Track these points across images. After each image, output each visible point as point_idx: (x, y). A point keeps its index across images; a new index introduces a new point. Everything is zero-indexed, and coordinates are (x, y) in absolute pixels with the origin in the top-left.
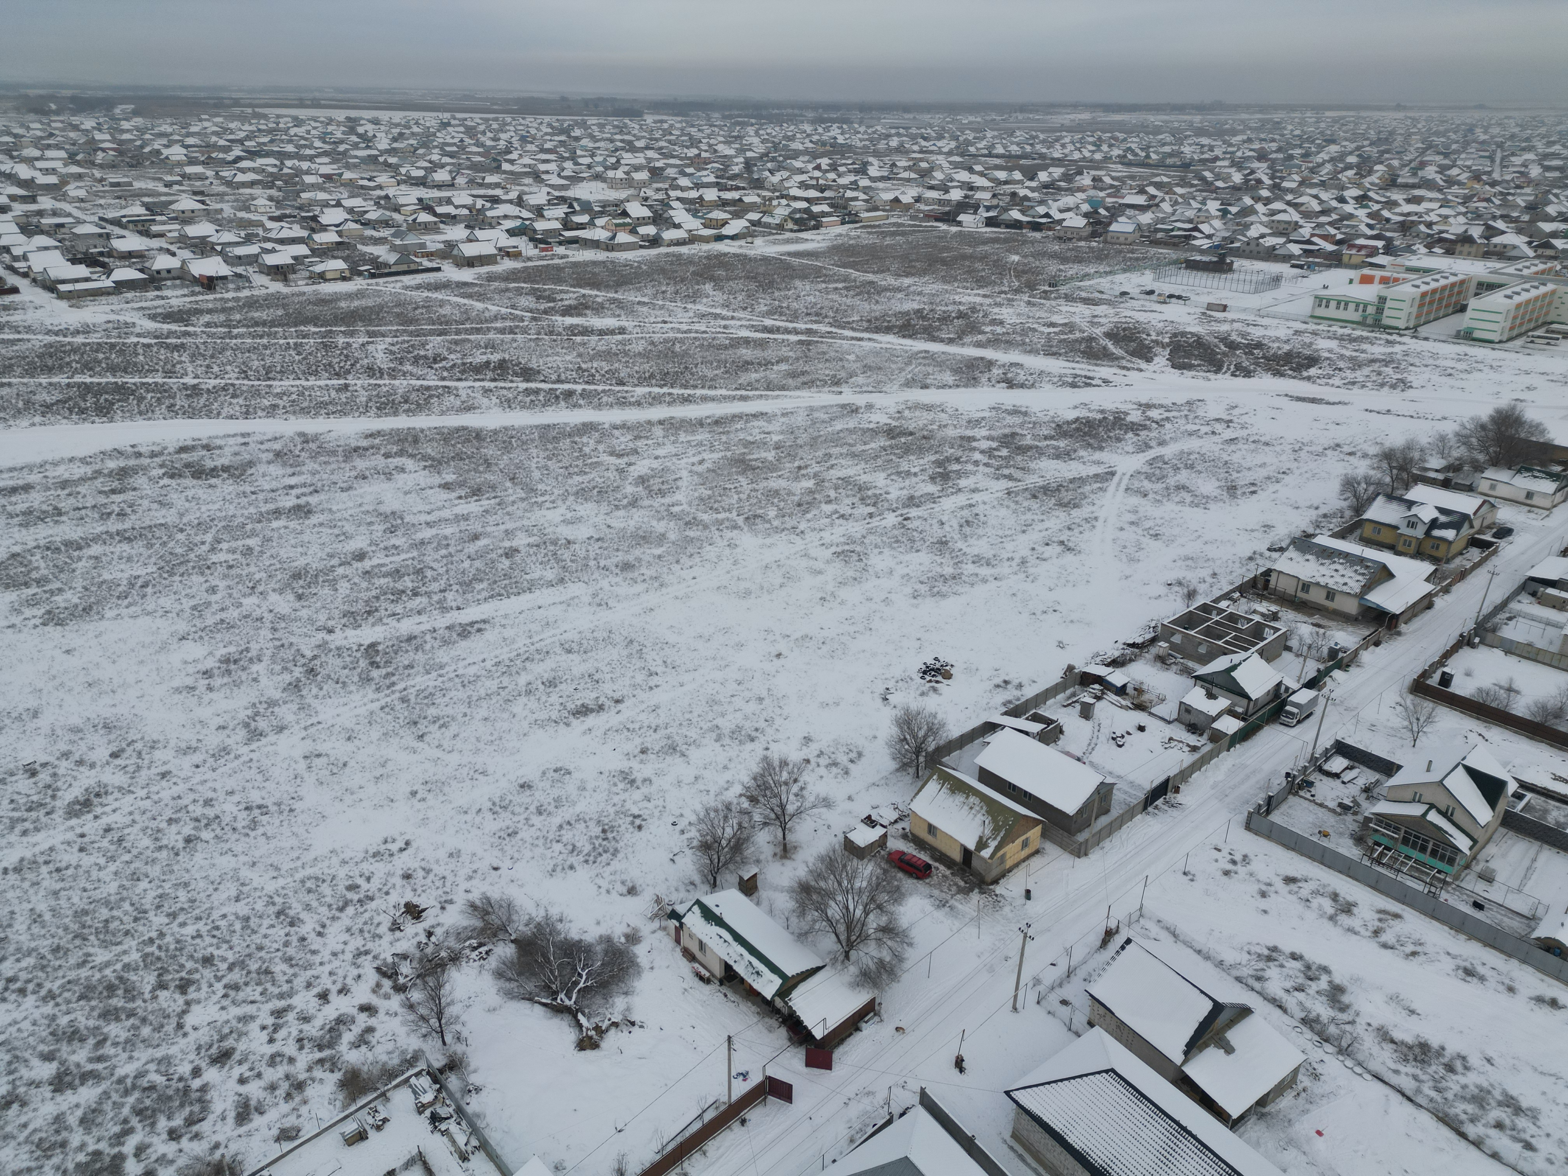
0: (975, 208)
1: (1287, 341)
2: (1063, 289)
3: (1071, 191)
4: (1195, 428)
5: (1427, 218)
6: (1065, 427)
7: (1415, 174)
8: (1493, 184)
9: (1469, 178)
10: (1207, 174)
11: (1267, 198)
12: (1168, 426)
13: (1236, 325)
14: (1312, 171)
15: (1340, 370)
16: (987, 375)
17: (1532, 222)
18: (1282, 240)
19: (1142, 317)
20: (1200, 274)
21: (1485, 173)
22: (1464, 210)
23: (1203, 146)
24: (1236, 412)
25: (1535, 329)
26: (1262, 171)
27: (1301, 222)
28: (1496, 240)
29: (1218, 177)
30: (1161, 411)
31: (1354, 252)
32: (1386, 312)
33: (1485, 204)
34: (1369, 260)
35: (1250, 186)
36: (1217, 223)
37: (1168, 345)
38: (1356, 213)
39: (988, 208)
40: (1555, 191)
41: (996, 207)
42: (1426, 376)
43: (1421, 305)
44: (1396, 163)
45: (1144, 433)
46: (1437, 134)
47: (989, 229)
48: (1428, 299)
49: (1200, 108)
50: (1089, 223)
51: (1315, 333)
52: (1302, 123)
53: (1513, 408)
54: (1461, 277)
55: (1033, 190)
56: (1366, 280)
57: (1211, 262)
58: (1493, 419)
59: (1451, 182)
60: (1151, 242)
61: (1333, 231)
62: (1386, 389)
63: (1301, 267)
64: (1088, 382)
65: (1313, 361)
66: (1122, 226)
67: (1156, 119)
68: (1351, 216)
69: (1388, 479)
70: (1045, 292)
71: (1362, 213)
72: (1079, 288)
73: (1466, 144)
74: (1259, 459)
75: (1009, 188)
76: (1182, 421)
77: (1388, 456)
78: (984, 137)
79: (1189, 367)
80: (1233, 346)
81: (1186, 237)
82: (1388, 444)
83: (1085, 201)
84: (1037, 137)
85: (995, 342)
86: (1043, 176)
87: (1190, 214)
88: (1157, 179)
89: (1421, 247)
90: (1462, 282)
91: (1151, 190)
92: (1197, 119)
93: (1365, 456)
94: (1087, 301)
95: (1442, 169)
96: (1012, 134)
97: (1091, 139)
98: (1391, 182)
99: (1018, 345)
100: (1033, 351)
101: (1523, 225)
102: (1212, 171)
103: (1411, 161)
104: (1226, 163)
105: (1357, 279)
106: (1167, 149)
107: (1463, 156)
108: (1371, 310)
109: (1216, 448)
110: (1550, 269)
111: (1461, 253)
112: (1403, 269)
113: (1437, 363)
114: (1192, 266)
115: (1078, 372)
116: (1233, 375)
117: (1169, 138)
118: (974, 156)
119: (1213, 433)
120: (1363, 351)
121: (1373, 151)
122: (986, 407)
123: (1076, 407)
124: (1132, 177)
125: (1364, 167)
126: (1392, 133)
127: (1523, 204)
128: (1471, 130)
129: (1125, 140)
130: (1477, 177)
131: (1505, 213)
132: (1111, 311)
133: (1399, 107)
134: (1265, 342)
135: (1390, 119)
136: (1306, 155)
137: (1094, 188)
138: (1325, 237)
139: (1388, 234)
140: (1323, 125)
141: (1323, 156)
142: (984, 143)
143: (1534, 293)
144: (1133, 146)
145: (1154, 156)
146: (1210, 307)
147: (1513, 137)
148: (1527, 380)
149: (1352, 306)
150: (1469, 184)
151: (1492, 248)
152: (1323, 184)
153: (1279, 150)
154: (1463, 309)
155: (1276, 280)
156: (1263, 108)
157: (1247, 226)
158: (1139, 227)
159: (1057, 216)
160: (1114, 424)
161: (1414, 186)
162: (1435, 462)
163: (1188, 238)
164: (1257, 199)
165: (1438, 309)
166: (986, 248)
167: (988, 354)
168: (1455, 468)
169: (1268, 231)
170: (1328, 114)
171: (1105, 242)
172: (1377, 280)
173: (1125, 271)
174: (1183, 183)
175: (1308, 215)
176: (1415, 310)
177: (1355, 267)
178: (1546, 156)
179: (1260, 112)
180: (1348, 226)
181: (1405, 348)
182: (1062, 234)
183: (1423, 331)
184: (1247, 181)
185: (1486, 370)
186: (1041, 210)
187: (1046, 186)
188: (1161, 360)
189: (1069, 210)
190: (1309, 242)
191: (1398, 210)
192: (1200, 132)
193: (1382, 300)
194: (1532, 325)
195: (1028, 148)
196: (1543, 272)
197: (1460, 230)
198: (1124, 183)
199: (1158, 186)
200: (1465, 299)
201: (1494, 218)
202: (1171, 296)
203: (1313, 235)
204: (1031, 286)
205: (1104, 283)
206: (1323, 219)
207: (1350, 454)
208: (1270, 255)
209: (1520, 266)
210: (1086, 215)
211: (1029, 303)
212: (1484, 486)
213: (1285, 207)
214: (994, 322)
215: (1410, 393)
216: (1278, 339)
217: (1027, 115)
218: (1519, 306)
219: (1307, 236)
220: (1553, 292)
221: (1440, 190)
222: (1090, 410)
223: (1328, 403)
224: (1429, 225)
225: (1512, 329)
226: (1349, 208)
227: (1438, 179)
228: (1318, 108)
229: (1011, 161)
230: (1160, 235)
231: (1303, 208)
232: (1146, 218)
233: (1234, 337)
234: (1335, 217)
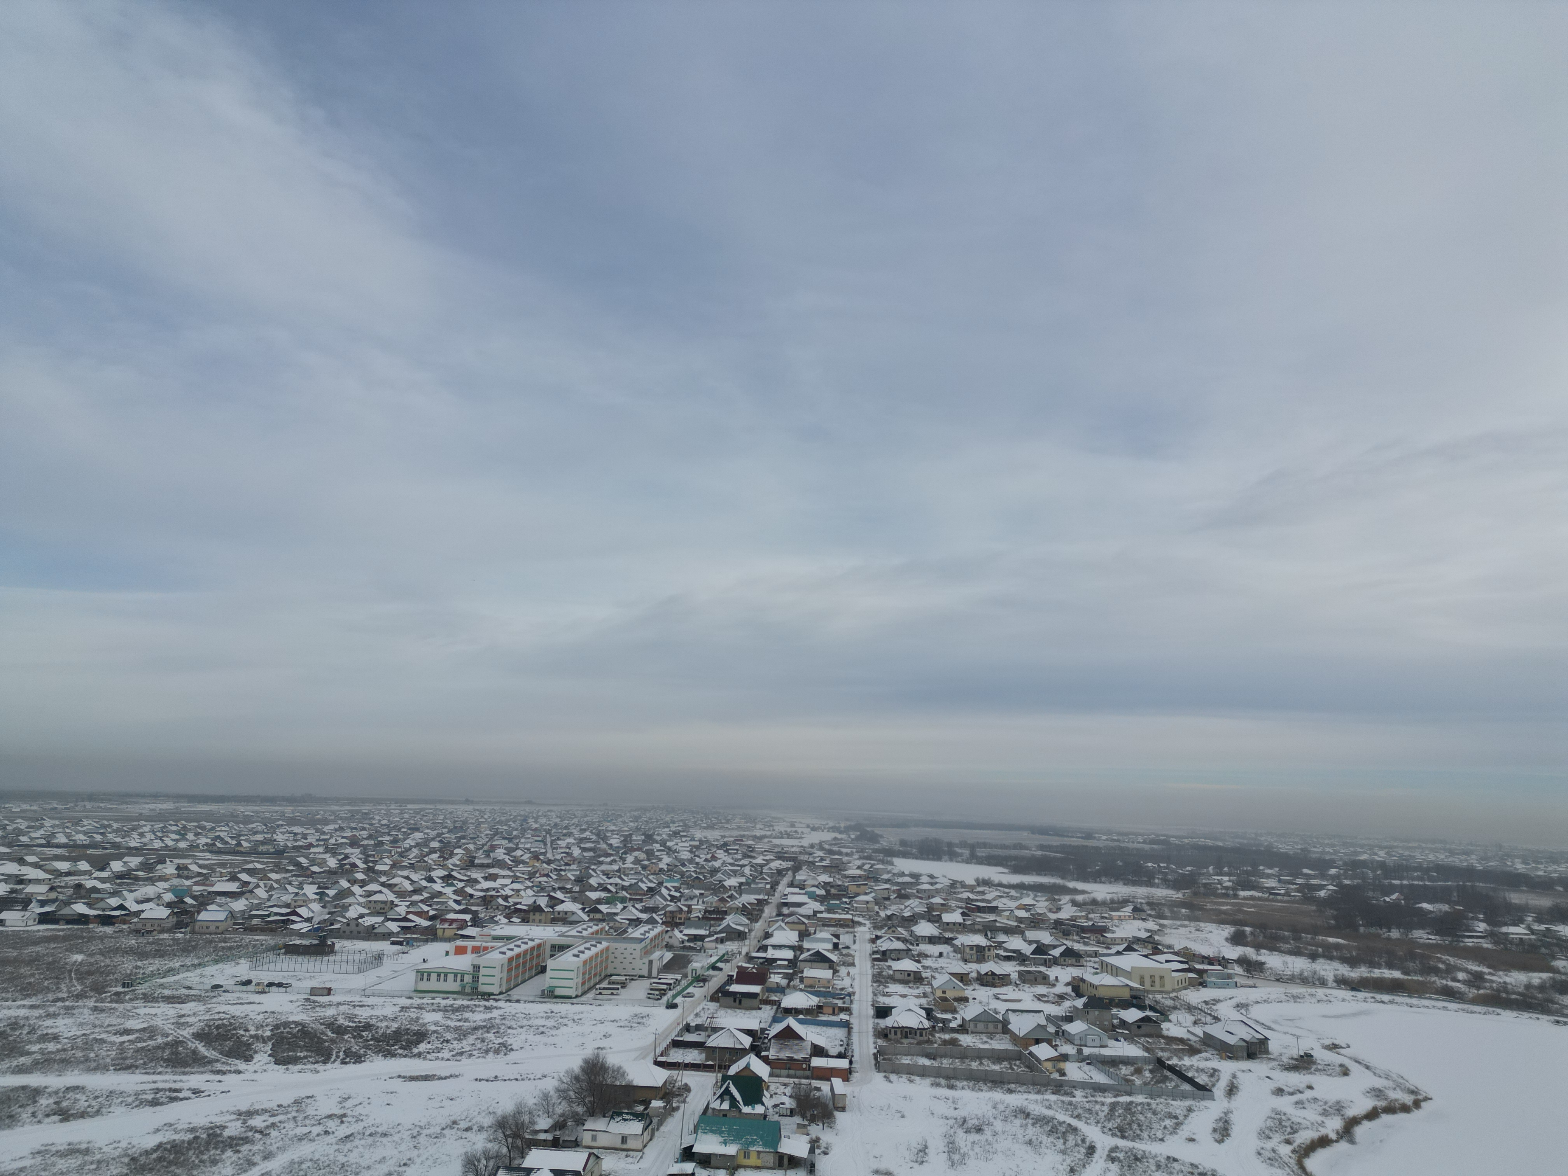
0: (25, 903)
1: (395, 1019)
2: (141, 989)
3: (152, 881)
4: (306, 1130)
5: (503, 893)
6: (143, 1159)
7: (488, 856)
8: (549, 862)
9: (530, 858)
10: (302, 860)
11: (363, 881)
12: (274, 1133)
13: (341, 1008)
14: (401, 855)
15: (448, 1041)
16: (30, 1109)
17: (582, 892)
18: (380, 919)
19: (237, 1011)
20: (300, 958)
21: (542, 854)
22: (531, 884)
23: (296, 834)
24: (349, 1104)
25: (600, 982)
26: (355, 856)
27: (396, 901)
28: (559, 908)
29: (313, 862)
30: (265, 1117)
31: (446, 926)
32: (482, 980)
33: (545, 879)
34: (460, 932)
35: (346, 870)
36: (316, 907)
37: (269, 1038)
38: (443, 890)
39: (43, 903)
40: (593, 867)
41: (53, 901)
42: (523, 1037)
43: (510, 970)
44: (471, 847)
45: (245, 1148)
46: (500, 823)
47: (42, 927)
48: (514, 964)
49: (291, 800)
50: (173, 914)
51: (420, 1008)
52: (388, 814)
53: (597, 1056)
54: (537, 942)
55: (103, 880)
56: (461, 951)
57: (312, 945)
58: (583, 1069)
59: (517, 861)
60: (246, 929)
61: (426, 908)
62: (491, 1054)
63: (400, 943)
64: (174, 1096)
65: (421, 1036)
66: (213, 914)
67: (246, 810)
68: (440, 894)
69: (505, 1150)
70: (117, 994)
71: (449, 891)
72: (162, 986)
73: (523, 831)
74: (378, 1153)
75: (72, 880)
76: (291, 1125)
77: (502, 1124)
78: (42, 826)
79: (295, 1061)
80: (340, 1031)
81: (283, 921)
82: (499, 1112)
83: (167, 890)
84: (110, 826)
85: (45, 1064)
86: (117, 866)
87: (287, 898)
88: (250, 866)
89: (502, 917)
90: (539, 946)
91: (244, 877)
92: (289, 810)
93: (481, 1129)
94: (171, 1000)
95: (509, 851)
96: (78, 822)
97: (174, 828)
98: (470, 863)
99: (78, 1062)
100: (100, 1068)
101: (576, 895)
102: (307, 857)
103: (483, 845)
104: (320, 849)
105: (452, 951)
106: (260, 837)
107: (523, 840)
108: (468, 979)
109: (331, 1150)
110: (602, 929)
111: (534, 921)
112: (490, 938)
113: (529, 1023)
114: (292, 950)
115: (160, 1085)
116: (344, 1062)
117: (261, 827)
118: (27, 846)
119: (326, 1133)
120: (466, 1020)
121: (452, 837)
122: (26, 1152)
123: (158, 1130)
124: (223, 865)
125: (446, 851)
126: (465, 822)
127: (573, 878)
128: (525, 820)
129: (213, 829)
130: (536, 857)
131: (561, 885)
132: (202, 1008)
133: (467, 802)
134: (373, 1022)
135: (462, 811)
136: (395, 841)
137: (179, 876)
138: (419, 914)
139: (474, 908)
140: (406, 816)
141: (409, 842)
142: (42, 832)
143: (594, 950)
144: (222, 835)
145: (245, 844)
146: (314, 991)
147: (556, 825)
148: (602, 1029)
149: (451, 977)
150: (531, 863)
151: (556, 915)
152: (412, 866)
153: (370, 837)
154: (543, 970)
155: (379, 958)
156: (352, 801)
157: (346, 908)
158: (232, 914)
159: (134, 907)
160: (208, 1143)
161: (488, 866)
162: (544, 1123)
163: (286, 922)
164: (354, 882)
165: (524, 972)
166: (38, 948)
167: (34, 1080)
168: (560, 1125)
169: (366, 911)
170: (410, 806)
171: (193, 932)
172: (469, 950)
173: (216, 962)
174: (278, 869)
175: (401, 894)
176: (505, 975)
177: (449, 940)
178: (581, 840)
179: (349, 804)
180: (438, 903)
181: (501, 1012)
182: (140, 927)
183: (515, 994)
184: (342, 866)
185: (570, 1023)
186: (114, 902)
187: (120, 876)
188: (262, 1057)
189: (148, 900)
190: (405, 919)
191: (478, 887)
192: (293, 821)
193: (477, 968)
194: (598, 979)
195: (98, 838)
196: (597, 932)
197: (530, 901)
198: (213, 870)
199: (252, 872)
200: (544, 960)
201: (554, 890)
202: (270, 985)
203: (408, 913)
204: (99, 989)
205: (192, 977)
206: (416, 898)
207: (468, 1129)
208: (371, 934)
209: (579, 929)
210: (169, 905)
211: (95, 1009)
212: (586, 1139)
213: (380, 888)
214: (44, 1038)
215: (512, 1056)
216: (385, 1018)
217: (96, 804)
218: (585, 962)
219: (403, 914)
220: (608, 948)
221: (510, 869)
222: (176, 1131)
223: (441, 1078)
224: (506, 898)
225: (583, 983)
226: (438, 887)
227: (507, 858)
228: (402, 802)
229: (75, 852)
230: (255, 922)
231: (396, 889)
232: (239, 905)
233: (341, 1021)
234: (426, 895)
